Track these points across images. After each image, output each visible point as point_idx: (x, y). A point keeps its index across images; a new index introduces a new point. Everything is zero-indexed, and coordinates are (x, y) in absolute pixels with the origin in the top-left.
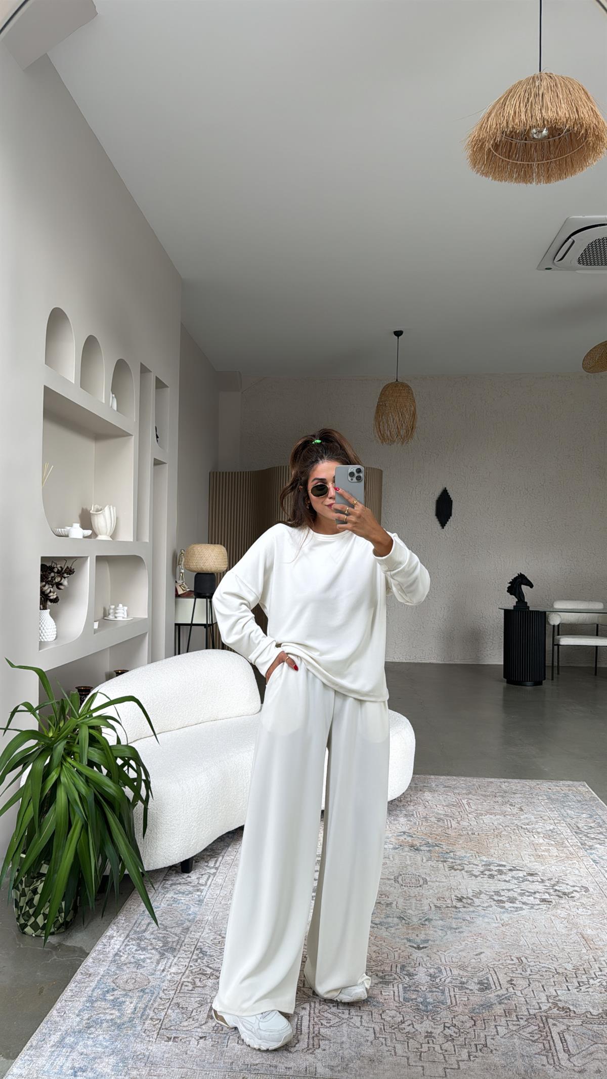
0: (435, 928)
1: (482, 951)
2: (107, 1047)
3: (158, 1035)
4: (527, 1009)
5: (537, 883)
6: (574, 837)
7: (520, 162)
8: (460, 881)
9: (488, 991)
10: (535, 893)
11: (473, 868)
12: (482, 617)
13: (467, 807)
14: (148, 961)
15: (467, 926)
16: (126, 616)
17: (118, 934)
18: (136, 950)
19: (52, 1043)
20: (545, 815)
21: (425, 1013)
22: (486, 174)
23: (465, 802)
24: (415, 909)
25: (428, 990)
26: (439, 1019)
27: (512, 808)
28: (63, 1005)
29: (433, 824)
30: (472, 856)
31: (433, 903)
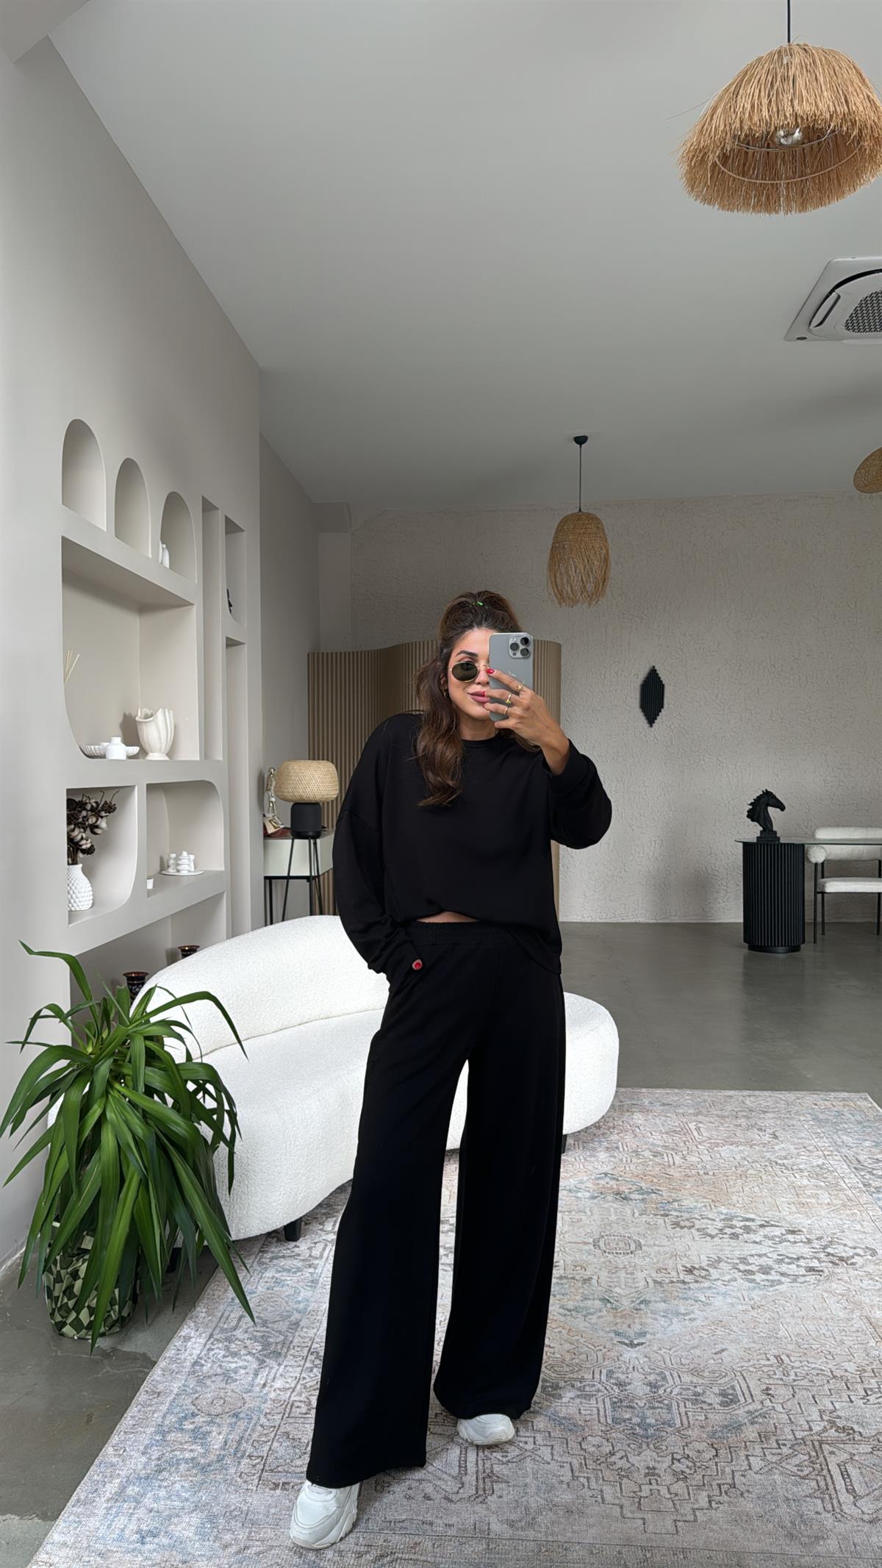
0: (654, 1314)
1: (724, 1347)
2: (187, 1500)
3: (260, 1480)
4: (792, 1430)
5: (801, 1244)
6: (853, 1176)
7: (761, 182)
8: (689, 1243)
9: (734, 1406)
10: (798, 1259)
11: (707, 1224)
12: (711, 853)
13: (696, 1134)
14: (242, 1371)
15: (700, 1310)
16: (193, 869)
17: (198, 1333)
18: (224, 1356)
19: (108, 1495)
20: (810, 1145)
21: (643, 1439)
22: (708, 200)
23: (692, 1126)
24: (625, 1285)
25: (647, 1405)
26: (664, 1448)
27: (760, 1133)
28: (122, 1439)
29: (648, 1160)
30: (705, 1206)
31: (651, 1277)
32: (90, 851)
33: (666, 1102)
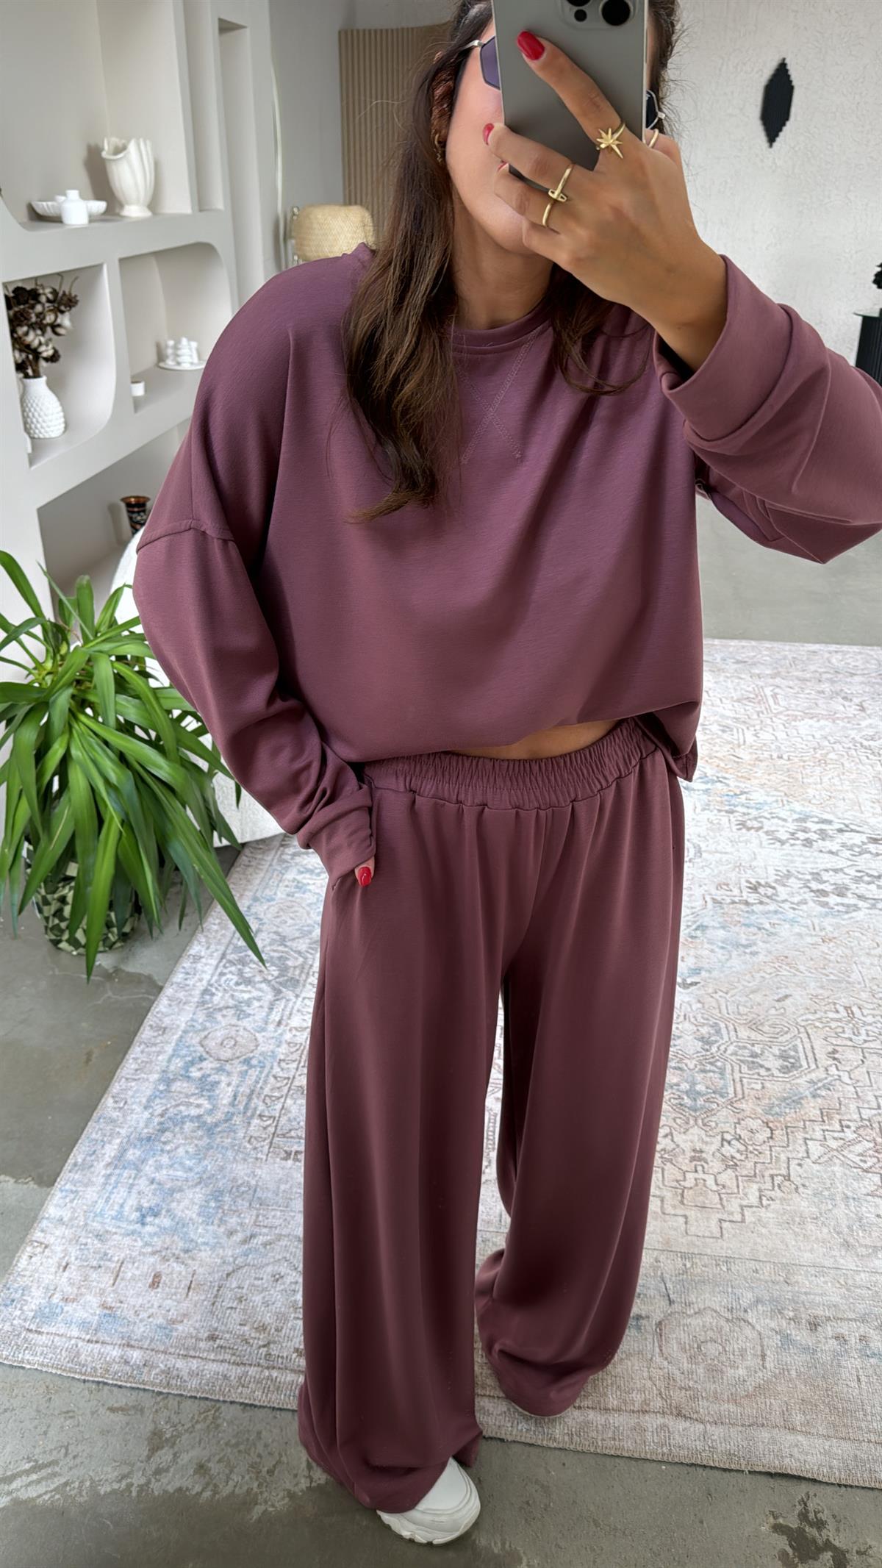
0: (712, 944)
1: (788, 992)
2: (191, 1169)
3: (270, 1148)
4: (858, 1108)
8: (756, 851)
9: (795, 1072)
11: (777, 825)
12: (821, 322)
13: (771, 701)
14: (256, 1004)
15: (764, 942)
16: (196, 360)
17: (209, 951)
18: (237, 984)
19: (107, 1159)
21: (691, 1112)
23: (768, 691)
25: (698, 1067)
26: (713, 1124)
27: (847, 703)
28: (124, 1087)
29: (715, 737)
30: (777, 801)
31: (710, 894)
32: (54, 358)
33: (740, 658)
